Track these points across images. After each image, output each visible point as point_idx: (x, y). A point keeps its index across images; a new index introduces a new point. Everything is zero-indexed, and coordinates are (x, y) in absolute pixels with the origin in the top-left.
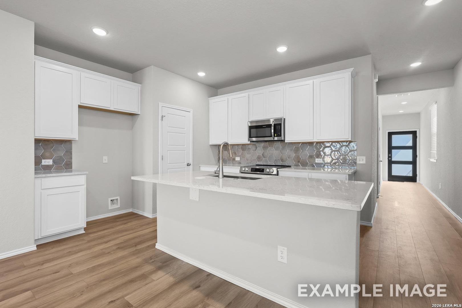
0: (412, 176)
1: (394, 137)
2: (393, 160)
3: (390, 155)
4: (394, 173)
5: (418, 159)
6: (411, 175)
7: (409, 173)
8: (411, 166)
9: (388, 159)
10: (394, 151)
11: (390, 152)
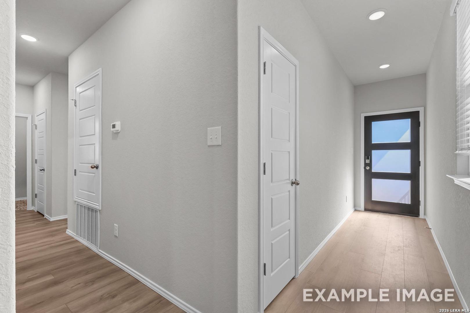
0: (410, 203)
1: (376, 126)
2: (373, 171)
3: (368, 161)
4: (375, 197)
5: (421, 168)
6: (407, 201)
7: (404, 197)
8: (407, 184)
9: (365, 168)
10: (375, 153)
11: (368, 155)
